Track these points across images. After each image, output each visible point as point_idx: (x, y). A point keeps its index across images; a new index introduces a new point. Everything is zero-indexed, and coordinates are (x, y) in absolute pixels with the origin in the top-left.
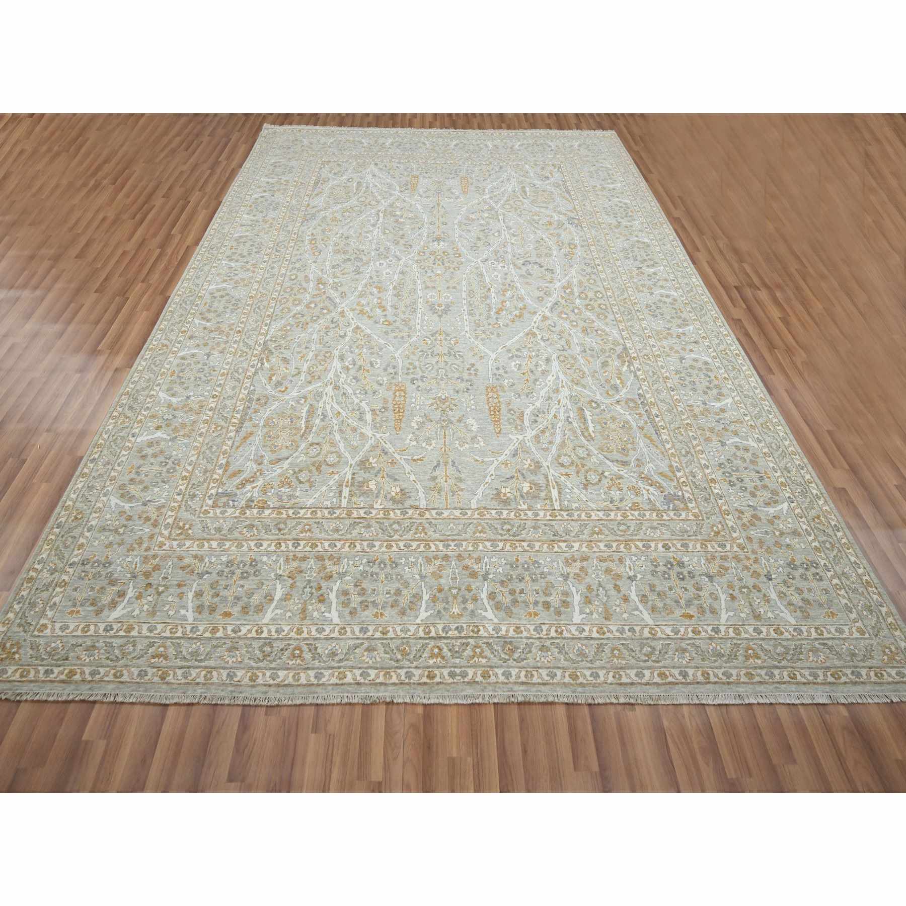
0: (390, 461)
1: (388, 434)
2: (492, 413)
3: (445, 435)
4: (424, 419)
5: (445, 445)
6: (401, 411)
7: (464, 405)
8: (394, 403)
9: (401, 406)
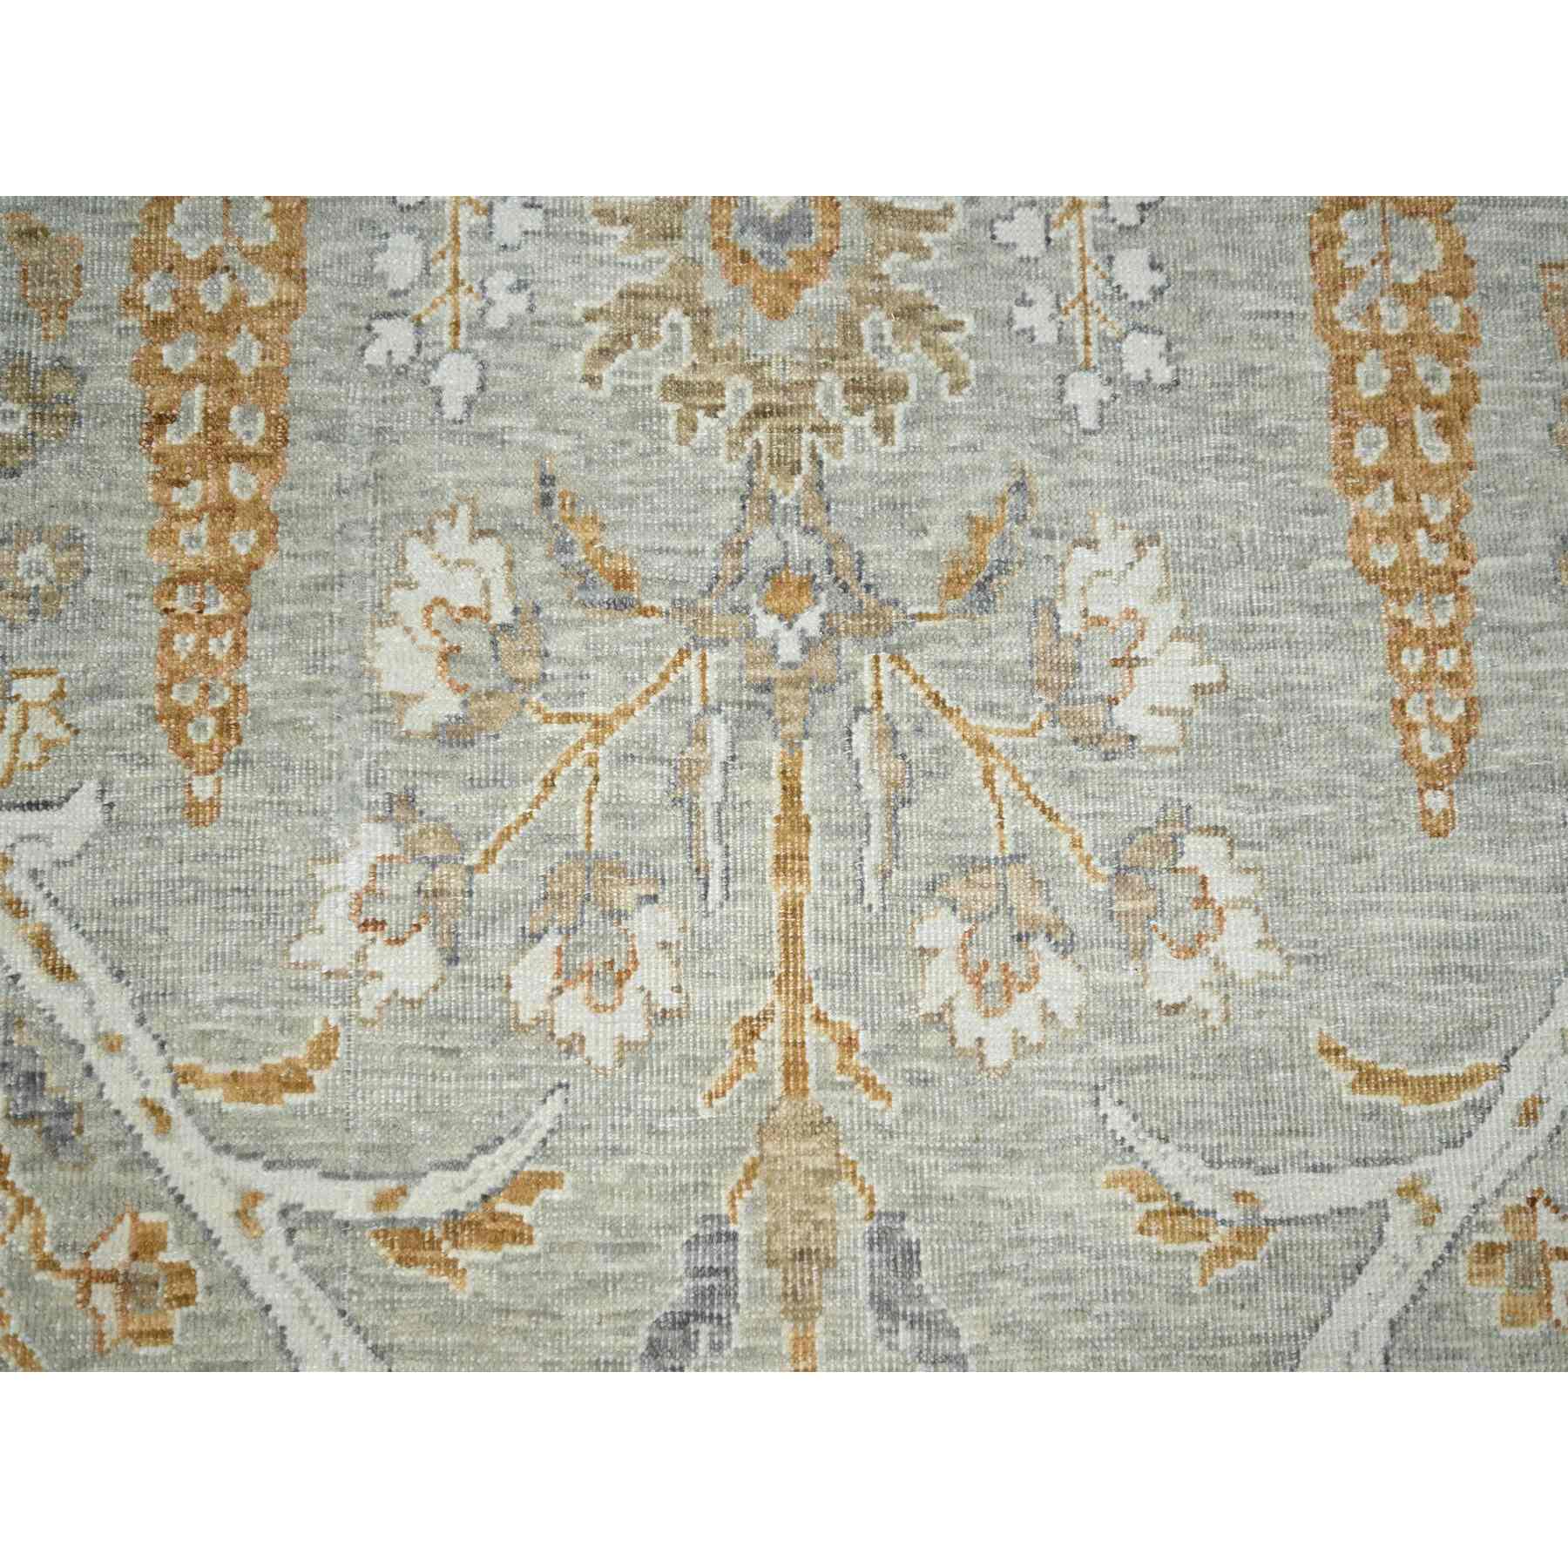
0: (114, 1254)
1: (84, 812)
2: (1371, 448)
3: (794, 823)
4: (536, 562)
5: (791, 980)
6: (248, 430)
7: (1036, 318)
8: (155, 294)
9: (246, 354)
